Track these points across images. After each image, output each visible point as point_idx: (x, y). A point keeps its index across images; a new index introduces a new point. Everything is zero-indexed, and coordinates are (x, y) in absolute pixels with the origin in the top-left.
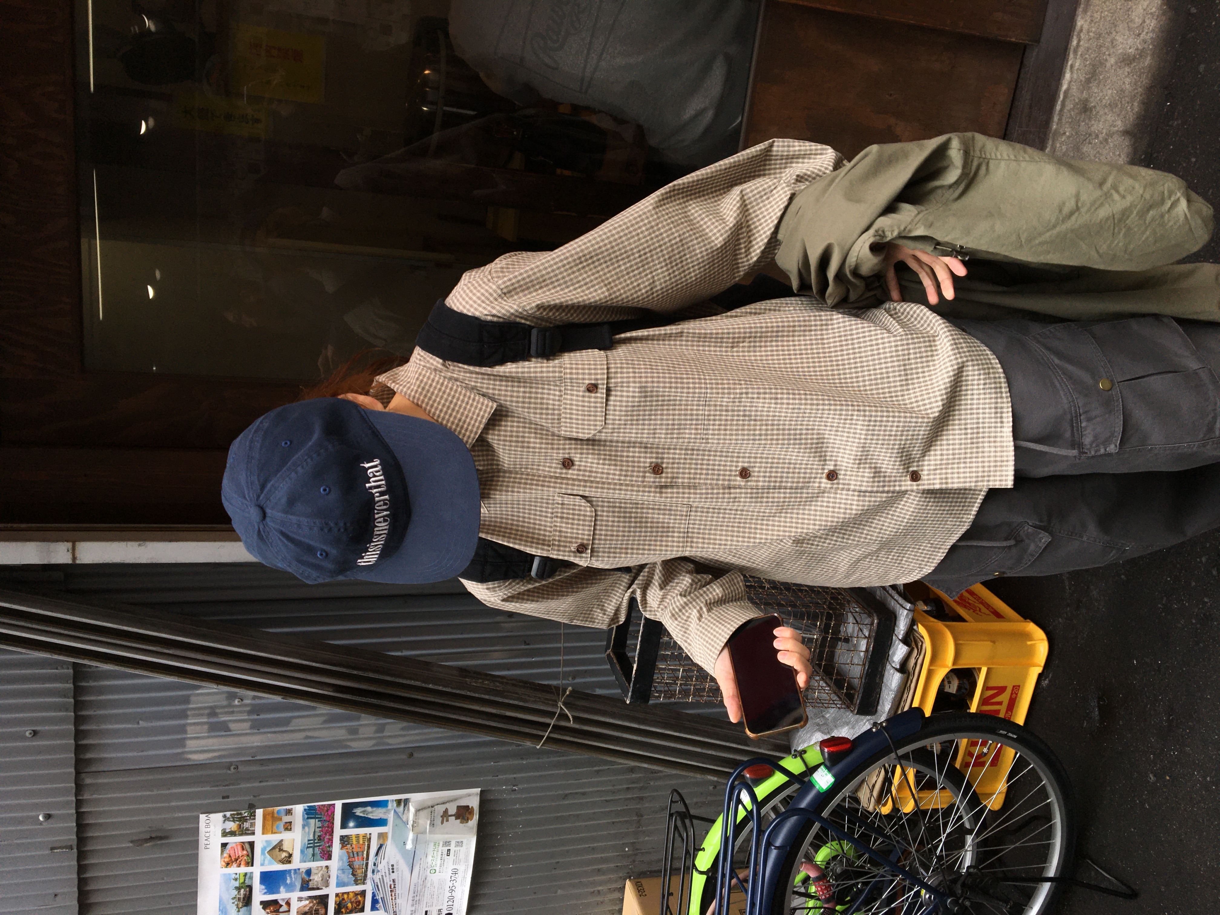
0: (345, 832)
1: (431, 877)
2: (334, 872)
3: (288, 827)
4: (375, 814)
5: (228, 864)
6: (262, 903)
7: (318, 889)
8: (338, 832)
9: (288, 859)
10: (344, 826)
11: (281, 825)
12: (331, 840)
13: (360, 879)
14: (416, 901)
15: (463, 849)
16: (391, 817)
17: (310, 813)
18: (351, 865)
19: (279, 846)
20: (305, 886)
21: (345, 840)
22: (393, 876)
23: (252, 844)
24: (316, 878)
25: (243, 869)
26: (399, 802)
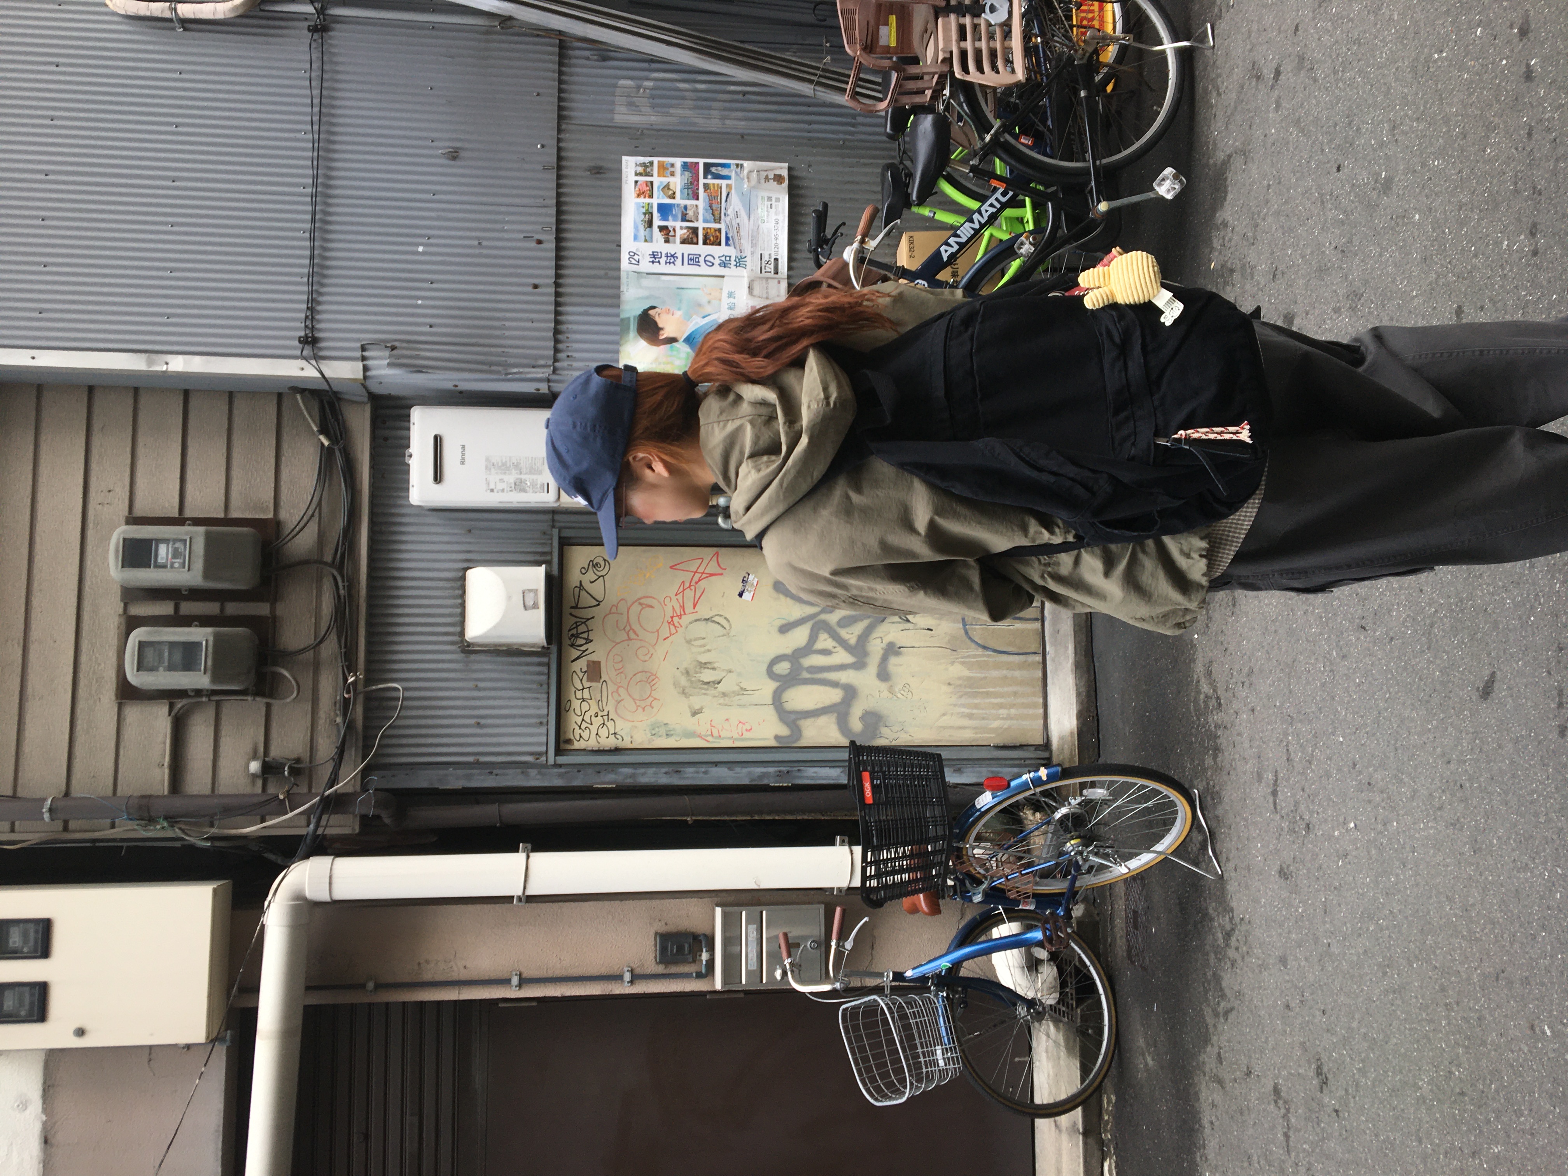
0: (706, 181)
1: (762, 226)
2: (701, 211)
3: (672, 174)
4: (724, 172)
5: (638, 196)
6: (659, 227)
7: (691, 221)
8: (702, 181)
9: (673, 196)
10: (705, 177)
11: (668, 172)
12: (698, 185)
13: (718, 220)
14: (754, 245)
15: (780, 204)
16: (733, 175)
17: (685, 166)
18: (711, 207)
19: (667, 187)
20: (684, 219)
21: (706, 186)
22: (738, 221)
23: (652, 183)
24: (690, 213)
25: (648, 200)
26: (737, 165)
